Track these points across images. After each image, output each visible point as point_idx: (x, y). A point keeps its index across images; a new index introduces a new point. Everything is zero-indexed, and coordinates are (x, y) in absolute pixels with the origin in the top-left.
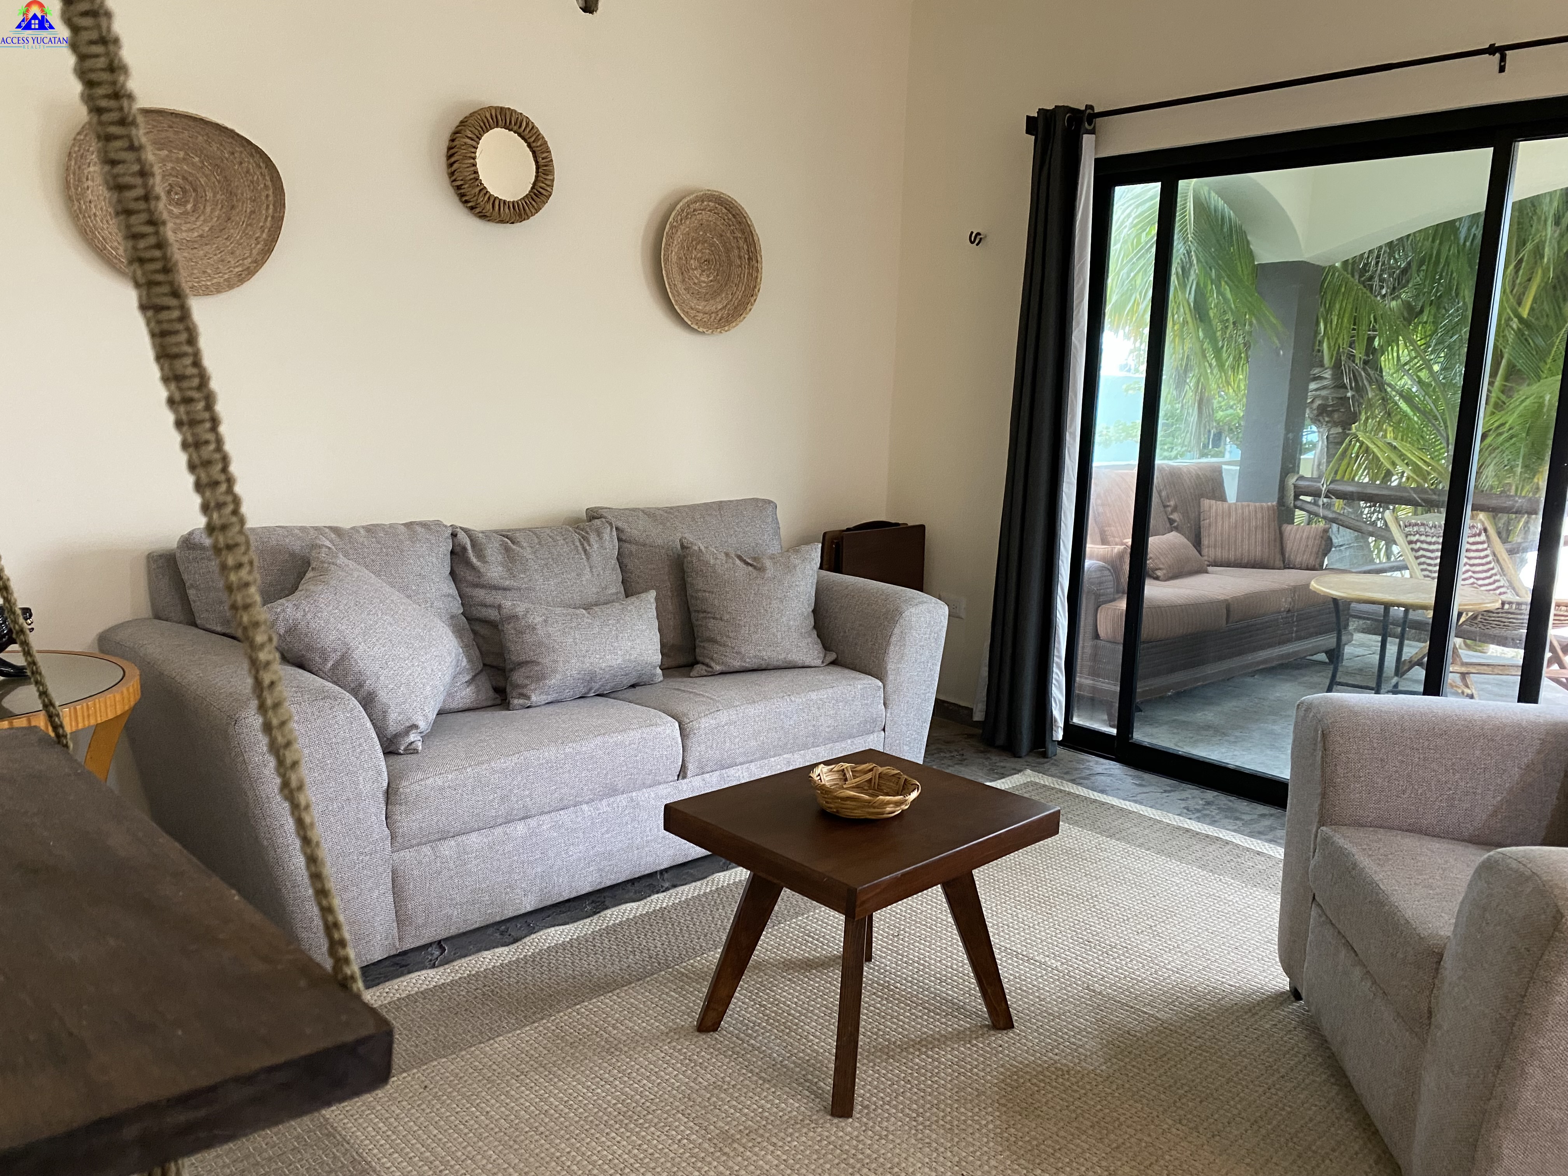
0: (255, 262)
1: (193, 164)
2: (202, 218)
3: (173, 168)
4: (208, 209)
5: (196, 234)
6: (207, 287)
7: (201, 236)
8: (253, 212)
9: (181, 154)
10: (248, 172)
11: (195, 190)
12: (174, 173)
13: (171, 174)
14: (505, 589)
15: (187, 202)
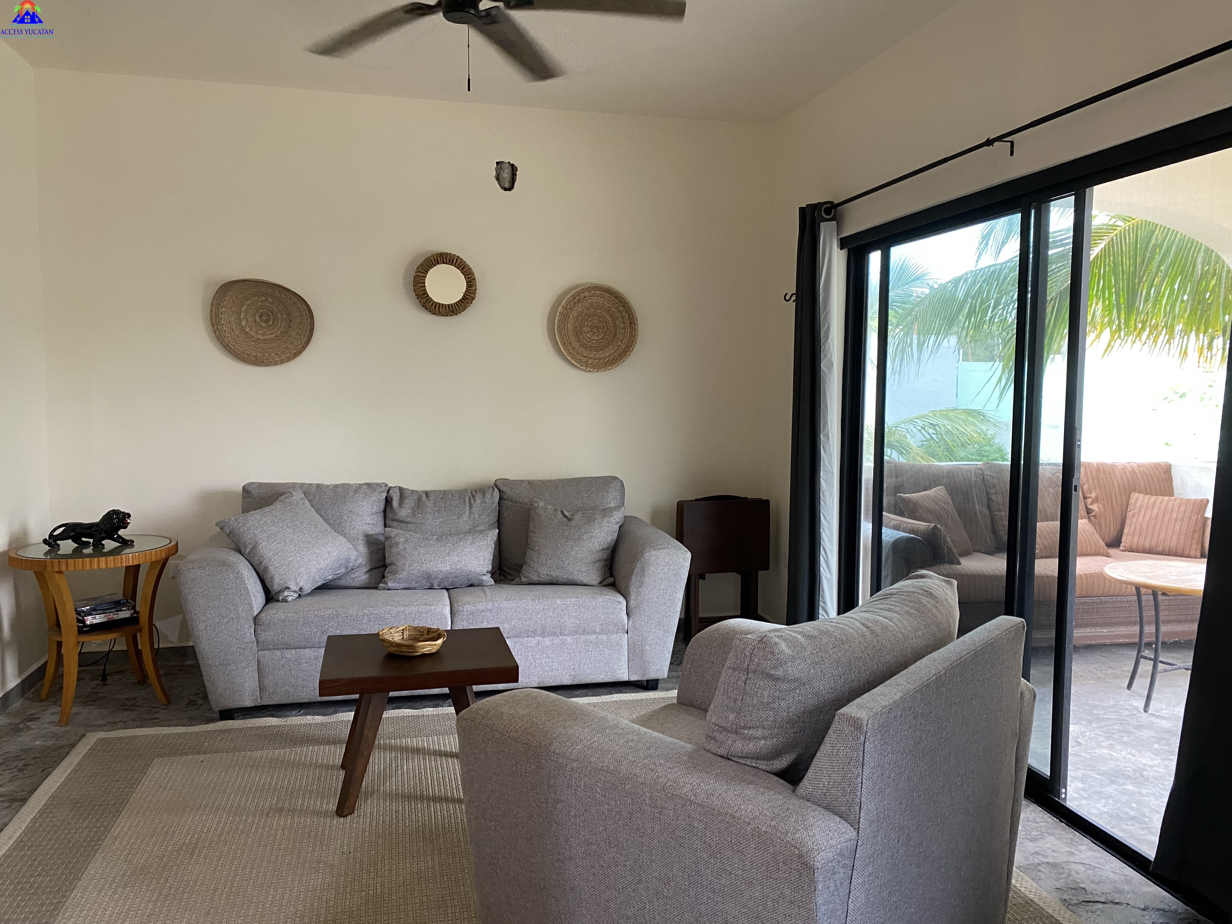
0: (303, 347)
1: (270, 302)
2: (277, 327)
3: (261, 305)
4: (279, 323)
5: (273, 336)
6: (277, 361)
7: (276, 336)
8: (301, 322)
9: (264, 298)
10: (295, 303)
11: (272, 314)
12: (262, 307)
13: (260, 308)
14: (407, 523)
15: (270, 320)
